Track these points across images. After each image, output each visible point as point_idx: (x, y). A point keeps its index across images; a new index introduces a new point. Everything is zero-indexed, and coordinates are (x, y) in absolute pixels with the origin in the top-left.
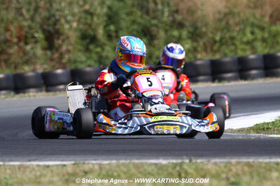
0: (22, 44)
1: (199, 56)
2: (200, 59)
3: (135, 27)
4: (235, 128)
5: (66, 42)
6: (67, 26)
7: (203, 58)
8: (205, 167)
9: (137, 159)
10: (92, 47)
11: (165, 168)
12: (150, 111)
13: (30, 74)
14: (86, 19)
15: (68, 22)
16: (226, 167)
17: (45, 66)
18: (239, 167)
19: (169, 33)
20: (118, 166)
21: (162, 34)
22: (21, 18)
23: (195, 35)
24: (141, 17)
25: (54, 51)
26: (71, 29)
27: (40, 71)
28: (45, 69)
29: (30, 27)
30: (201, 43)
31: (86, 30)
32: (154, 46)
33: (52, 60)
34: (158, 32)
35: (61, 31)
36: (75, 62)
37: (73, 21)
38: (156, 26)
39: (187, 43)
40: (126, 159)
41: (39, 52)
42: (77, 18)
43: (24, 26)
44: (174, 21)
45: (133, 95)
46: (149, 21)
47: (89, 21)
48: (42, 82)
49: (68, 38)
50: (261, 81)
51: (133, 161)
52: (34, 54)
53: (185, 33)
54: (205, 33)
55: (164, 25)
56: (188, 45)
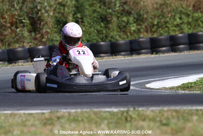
0: (13, 28)
1: (142, 36)
2: (142, 38)
3: (95, 15)
4: (167, 87)
5: (46, 26)
6: (46, 15)
7: (144, 37)
8: (145, 113)
9: (96, 108)
11: (116, 114)
13: (20, 49)
14: (60, 9)
15: (46, 12)
16: (160, 112)
17: (30, 44)
18: (169, 113)
19: (120, 19)
20: (82, 113)
21: (115, 19)
22: (13, 9)
23: (139, 20)
24: (100, 7)
25: (37, 33)
26: (49, 17)
27: (27, 46)
28: (30, 46)
29: (19, 16)
30: (143, 26)
31: (60, 18)
32: (110, 29)
33: (35, 39)
34: (112, 19)
35: (42, 18)
36: (52, 40)
37: (50, 11)
38: (111, 14)
39: (133, 26)
41: (26, 34)
42: (53, 9)
43: (15, 15)
44: (124, 10)
46: (106, 11)
47: (62, 11)
48: (28, 55)
49: (46, 23)
50: (186, 53)
52: (22, 34)
53: (131, 19)
54: (146, 19)
55: (116, 13)
56: (133, 28)
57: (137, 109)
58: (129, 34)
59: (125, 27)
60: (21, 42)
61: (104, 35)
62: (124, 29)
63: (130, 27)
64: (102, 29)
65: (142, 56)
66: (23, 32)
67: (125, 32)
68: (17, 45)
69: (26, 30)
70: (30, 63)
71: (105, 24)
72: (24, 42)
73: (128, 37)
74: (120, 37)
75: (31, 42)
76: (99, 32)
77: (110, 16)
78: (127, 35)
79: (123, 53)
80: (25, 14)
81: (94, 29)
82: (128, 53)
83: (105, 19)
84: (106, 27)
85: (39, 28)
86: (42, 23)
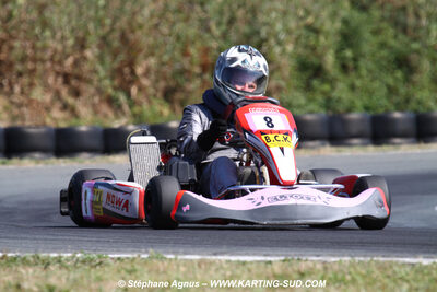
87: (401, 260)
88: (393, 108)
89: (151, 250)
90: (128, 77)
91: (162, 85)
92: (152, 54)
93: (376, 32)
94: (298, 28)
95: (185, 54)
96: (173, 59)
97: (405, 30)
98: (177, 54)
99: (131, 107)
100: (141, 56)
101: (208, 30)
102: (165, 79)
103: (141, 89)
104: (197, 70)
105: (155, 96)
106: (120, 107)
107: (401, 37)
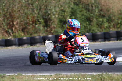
0: (34, 24)
1: (111, 30)
2: (111, 31)
3: (83, 17)
5: (53, 23)
6: (53, 17)
7: (113, 30)
8: (113, 76)
10: (64, 26)
12: (83, 53)
13: (37, 37)
14: (62, 13)
15: (54, 15)
17: (44, 34)
19: (98, 20)
21: (95, 20)
22: (33, 13)
23: (110, 20)
24: (86, 12)
25: (48, 27)
26: (55, 18)
27: (42, 35)
28: (44, 35)
29: (37, 17)
30: (112, 24)
31: (62, 18)
32: (92, 25)
33: (47, 31)
34: (93, 19)
35: (51, 19)
36: (57, 32)
37: (56, 15)
38: (92, 17)
39: (106, 24)
40: (78, 73)
41: (41, 28)
42: (58, 13)
43: (35, 17)
44: (100, 14)
45: (75, 45)
46: (90, 15)
47: (63, 14)
48: (43, 40)
49: (54, 22)
51: (81, 73)
52: (39, 28)
53: (105, 20)
54: (114, 20)
55: (96, 16)
56: (106, 25)
57: (108, 73)
58: (103, 29)
59: (101, 24)
60: (38, 33)
61: (88, 29)
62: (100, 26)
63: (104, 24)
64: (87, 26)
65: (111, 42)
66: (40, 27)
67: (101, 28)
68: (36, 35)
69: (42, 26)
70: (43, 45)
71: (89, 23)
72: (40, 33)
73: (103, 30)
74: (98, 30)
75: (44, 33)
76: (85, 27)
77: (92, 18)
78: (102, 29)
79: (100, 40)
80: (41, 16)
81: (83, 25)
82: (103, 40)
83: (89, 20)
84: (90, 24)
85: (49, 24)
86: (51, 22)
87: (88, 74)
88: (86, 32)
89: (18, 73)
90: (12, 25)
91: (21, 27)
92: (18, 19)
93: (81, 11)
94: (59, 10)
95: (28, 18)
96: (24, 20)
97: (89, 11)
98: (25, 18)
99: (13, 33)
100: (15, 19)
101: (34, 11)
102: (22, 25)
103: (15, 28)
104: (31, 23)
105: (19, 30)
106: (10, 33)
107: (88, 12)
